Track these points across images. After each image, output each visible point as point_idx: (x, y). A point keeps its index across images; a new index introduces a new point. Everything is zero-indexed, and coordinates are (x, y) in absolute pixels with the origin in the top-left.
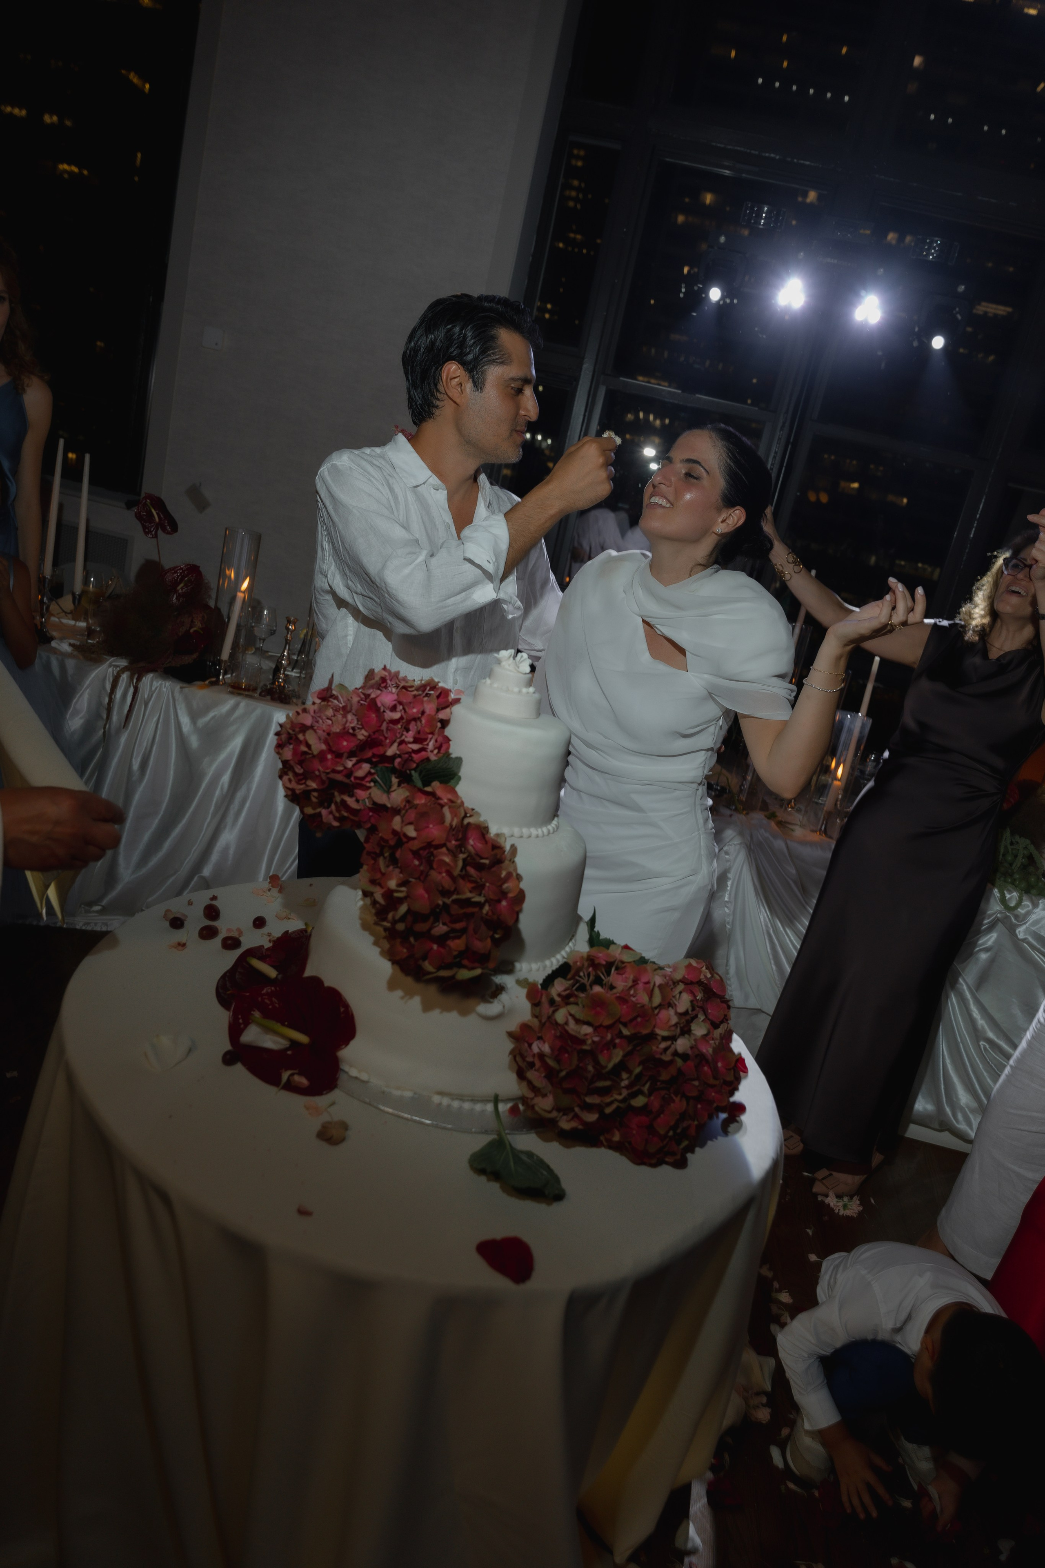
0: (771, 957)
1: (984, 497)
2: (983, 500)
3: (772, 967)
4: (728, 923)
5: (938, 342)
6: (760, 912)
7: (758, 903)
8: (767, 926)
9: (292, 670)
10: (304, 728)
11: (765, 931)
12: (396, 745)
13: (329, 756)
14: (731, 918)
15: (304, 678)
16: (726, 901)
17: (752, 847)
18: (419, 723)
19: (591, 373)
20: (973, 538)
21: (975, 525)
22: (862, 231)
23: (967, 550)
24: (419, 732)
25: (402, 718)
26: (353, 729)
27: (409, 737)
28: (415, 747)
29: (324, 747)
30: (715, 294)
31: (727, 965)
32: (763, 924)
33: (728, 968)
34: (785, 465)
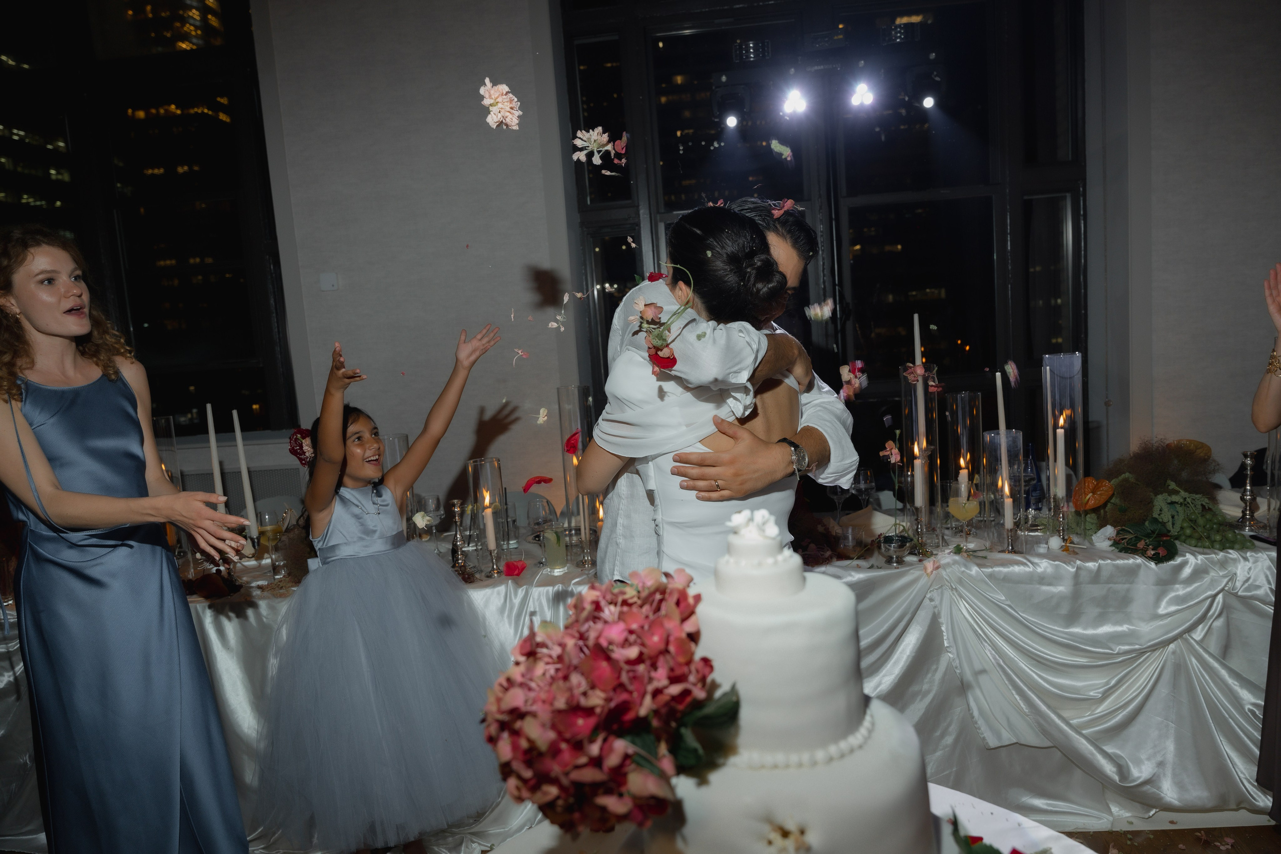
0: (1010, 687)
1: (1008, 214)
2: (1008, 217)
3: (1015, 697)
4: (956, 667)
5: (929, 102)
6: (984, 647)
7: (980, 639)
8: (995, 658)
9: (468, 545)
10: (517, 714)
11: (995, 664)
12: (648, 700)
13: (564, 746)
14: (957, 662)
15: (481, 549)
16: (947, 647)
17: (954, 587)
18: (668, 657)
19: (648, 216)
20: (1011, 249)
21: (1009, 239)
22: (836, 38)
23: (1010, 262)
24: (672, 670)
25: (641, 654)
26: (585, 694)
27: (660, 678)
28: (675, 690)
29: (552, 735)
30: (732, 122)
31: (969, 710)
32: (991, 658)
33: (971, 712)
34: (835, 239)
